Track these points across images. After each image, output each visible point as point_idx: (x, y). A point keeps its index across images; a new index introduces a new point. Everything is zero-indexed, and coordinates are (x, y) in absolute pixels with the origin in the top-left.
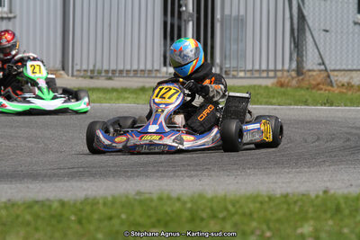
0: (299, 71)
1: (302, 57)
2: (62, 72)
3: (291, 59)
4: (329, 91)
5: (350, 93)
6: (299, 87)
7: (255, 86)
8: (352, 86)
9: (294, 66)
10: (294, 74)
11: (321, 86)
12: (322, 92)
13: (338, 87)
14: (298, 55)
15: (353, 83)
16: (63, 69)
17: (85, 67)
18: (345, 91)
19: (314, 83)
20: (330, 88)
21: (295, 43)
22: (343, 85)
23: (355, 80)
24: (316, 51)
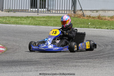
0: (74, 11)
3: (72, 8)
4: (84, 18)
5: (90, 19)
6: (74, 17)
8: (90, 17)
9: (73, 9)
10: (73, 13)
11: (81, 17)
13: (86, 17)
14: (74, 7)
15: (91, 16)
18: (88, 18)
19: (79, 16)
20: (84, 17)
21: (73, 3)
22: (88, 17)
23: (91, 15)
24: (80, 5)
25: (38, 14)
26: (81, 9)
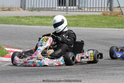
0: (111, 9)
1: (112, 4)
2: (21, 9)
3: (107, 5)
4: (122, 17)
6: (110, 16)
7: (94, 15)
9: (109, 6)
10: (109, 10)
11: (118, 15)
12: (119, 17)
14: (110, 3)
16: (21, 8)
17: (30, 7)
19: (116, 14)
24: (117, 1)
25: (67, 13)
26: (118, 6)
